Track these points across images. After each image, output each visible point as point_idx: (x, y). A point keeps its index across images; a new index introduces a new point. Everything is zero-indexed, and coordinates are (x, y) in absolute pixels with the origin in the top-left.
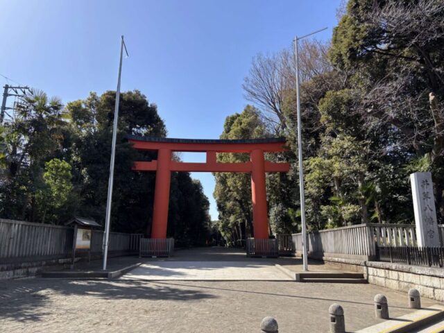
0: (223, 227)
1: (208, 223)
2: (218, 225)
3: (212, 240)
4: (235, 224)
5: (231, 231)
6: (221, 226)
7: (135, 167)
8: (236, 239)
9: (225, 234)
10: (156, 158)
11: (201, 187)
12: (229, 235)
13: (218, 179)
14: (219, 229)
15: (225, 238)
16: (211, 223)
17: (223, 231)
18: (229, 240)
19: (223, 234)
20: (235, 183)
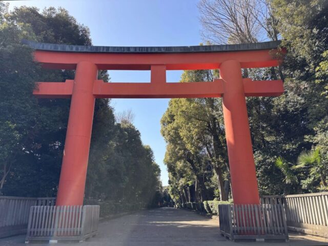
0: (173, 190)
1: (160, 188)
2: (168, 189)
3: (163, 202)
4: (184, 187)
5: (179, 194)
6: (170, 190)
7: (38, 90)
8: (185, 202)
9: (174, 197)
10: (72, 77)
11: (152, 152)
12: (177, 198)
13: (168, 138)
14: (169, 193)
15: (174, 200)
16: (162, 187)
17: (173, 194)
18: (177, 202)
19: (172, 197)
20: (190, 132)
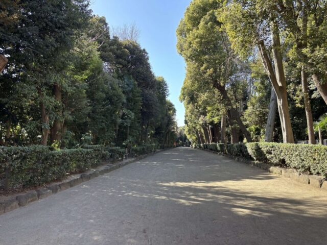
0: (189, 130)
3: (179, 142)
6: (186, 130)
9: (191, 137)
12: (194, 138)
13: (188, 54)
14: (185, 133)
15: (190, 140)
16: (177, 128)
17: (189, 134)
18: (194, 142)
19: (188, 137)
